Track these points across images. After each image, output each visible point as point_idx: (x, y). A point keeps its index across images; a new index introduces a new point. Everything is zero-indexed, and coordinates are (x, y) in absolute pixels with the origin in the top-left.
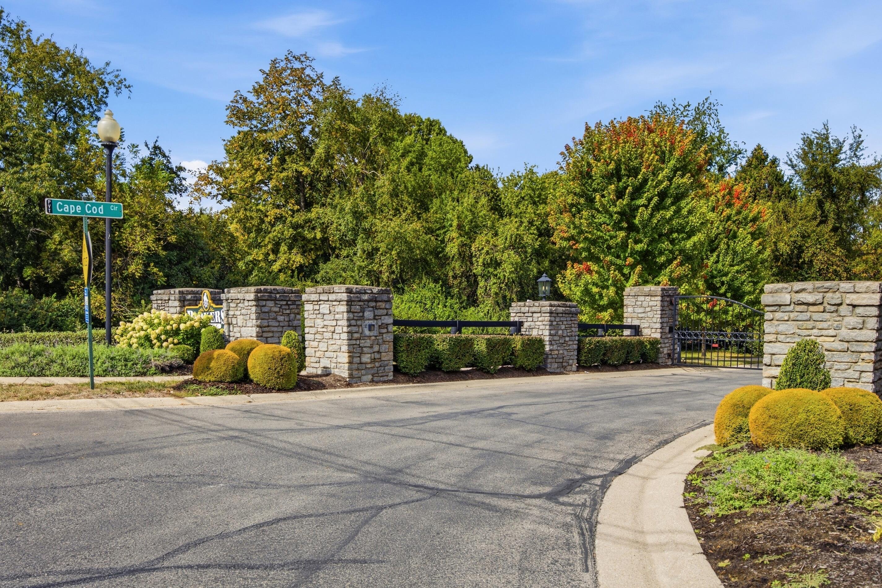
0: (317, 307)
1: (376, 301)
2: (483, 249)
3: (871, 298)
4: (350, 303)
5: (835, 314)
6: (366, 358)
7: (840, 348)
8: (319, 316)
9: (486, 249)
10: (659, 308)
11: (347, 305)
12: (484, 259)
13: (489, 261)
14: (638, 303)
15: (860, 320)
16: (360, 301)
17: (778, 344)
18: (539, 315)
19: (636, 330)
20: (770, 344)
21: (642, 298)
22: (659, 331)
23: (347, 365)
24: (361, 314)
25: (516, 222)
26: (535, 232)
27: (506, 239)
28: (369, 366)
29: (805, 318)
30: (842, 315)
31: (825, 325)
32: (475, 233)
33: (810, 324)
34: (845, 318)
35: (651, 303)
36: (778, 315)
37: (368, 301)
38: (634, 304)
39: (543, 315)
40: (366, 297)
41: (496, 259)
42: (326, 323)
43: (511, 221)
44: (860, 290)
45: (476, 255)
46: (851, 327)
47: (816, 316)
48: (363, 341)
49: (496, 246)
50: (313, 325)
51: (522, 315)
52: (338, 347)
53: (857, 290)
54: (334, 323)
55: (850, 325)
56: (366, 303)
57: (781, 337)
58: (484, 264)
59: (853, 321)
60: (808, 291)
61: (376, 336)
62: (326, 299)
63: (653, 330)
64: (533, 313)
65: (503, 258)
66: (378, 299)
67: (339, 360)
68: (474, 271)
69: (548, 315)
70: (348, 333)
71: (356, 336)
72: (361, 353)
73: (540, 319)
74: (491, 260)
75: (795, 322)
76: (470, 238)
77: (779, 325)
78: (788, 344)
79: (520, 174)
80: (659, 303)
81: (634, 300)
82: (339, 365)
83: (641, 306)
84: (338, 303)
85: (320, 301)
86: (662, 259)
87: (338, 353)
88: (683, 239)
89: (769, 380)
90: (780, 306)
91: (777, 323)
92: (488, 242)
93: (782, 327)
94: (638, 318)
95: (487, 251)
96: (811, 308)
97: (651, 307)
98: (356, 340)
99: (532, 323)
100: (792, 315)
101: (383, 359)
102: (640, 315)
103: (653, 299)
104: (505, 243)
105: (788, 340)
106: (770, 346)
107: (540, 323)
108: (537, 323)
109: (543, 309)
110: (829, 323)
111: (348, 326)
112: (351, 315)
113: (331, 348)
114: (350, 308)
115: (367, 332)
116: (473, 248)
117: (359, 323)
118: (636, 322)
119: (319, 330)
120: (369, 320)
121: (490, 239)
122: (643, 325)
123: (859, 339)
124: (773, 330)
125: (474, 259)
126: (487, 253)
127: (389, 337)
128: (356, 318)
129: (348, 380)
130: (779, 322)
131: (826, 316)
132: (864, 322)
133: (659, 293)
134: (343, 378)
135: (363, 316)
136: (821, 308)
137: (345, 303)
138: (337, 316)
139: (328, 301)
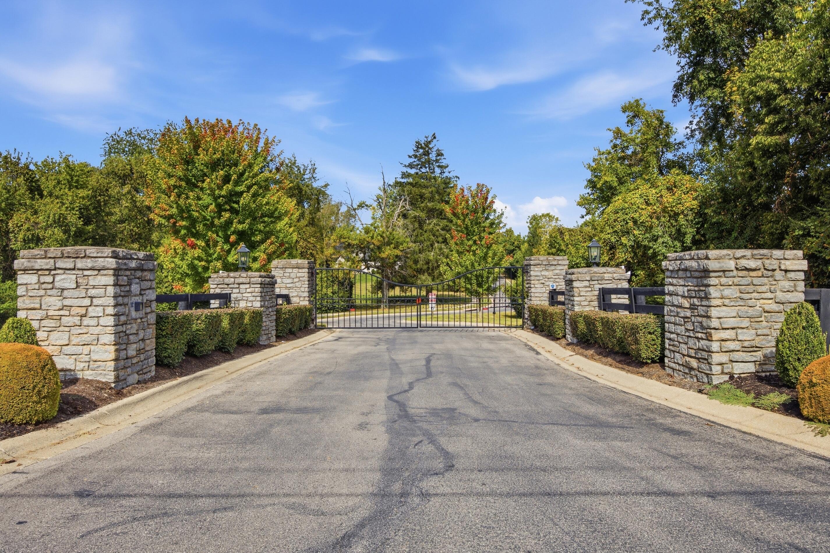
0: (49, 279)
1: (143, 270)
2: (22, 225)
3: (801, 264)
4: (117, 273)
5: (771, 279)
6: (132, 351)
7: (777, 309)
8: (54, 292)
9: (25, 227)
10: (306, 279)
11: (114, 275)
12: (25, 235)
13: (30, 237)
14: (285, 274)
15: (792, 284)
16: (126, 270)
17: (724, 308)
18: (248, 286)
19: (287, 298)
20: (718, 308)
21: (290, 270)
22: (307, 299)
23: (112, 363)
24: (127, 288)
25: (58, 203)
26: (77, 213)
27: (49, 217)
28: (135, 361)
29: (747, 283)
30: (777, 279)
31: (764, 289)
32: (12, 210)
33: (751, 288)
34: (779, 282)
35: (299, 275)
36: (723, 280)
37: (135, 270)
38: (282, 275)
39: (252, 286)
40: (133, 264)
41: (38, 235)
42: (67, 302)
43: (52, 202)
44: (789, 257)
45: (13, 231)
46: (785, 290)
47: (756, 281)
48: (129, 326)
49: (37, 224)
50: (38, 306)
51: (226, 286)
52: (95, 337)
53: (786, 257)
54: (87, 302)
55: (785, 288)
56: (133, 272)
57: (727, 302)
58: (24, 240)
59: (787, 284)
60: (747, 257)
61: (141, 319)
62: (72, 266)
63: (302, 299)
64: (239, 284)
65: (46, 235)
66: (145, 267)
67: (94, 357)
68: (12, 246)
69: (259, 286)
70: (115, 315)
71: (123, 318)
72: (127, 344)
73: (248, 290)
74: (33, 235)
75: (738, 287)
76: (7, 215)
77: (723, 290)
78: (733, 308)
79: (54, 161)
80: (306, 275)
81: (282, 272)
82: (93, 365)
83: (289, 277)
84: (96, 272)
85: (55, 269)
86: (258, 238)
87: (93, 348)
88: (272, 222)
89: (718, 343)
90: (724, 271)
91: (722, 288)
92: (27, 219)
93: (727, 292)
94: (286, 288)
95: (28, 228)
96: (752, 274)
97: (299, 277)
98: (122, 325)
99: (239, 295)
100: (736, 280)
101: (147, 349)
102: (288, 285)
103: (300, 271)
104: (48, 221)
105: (732, 304)
106: (717, 311)
107: (249, 295)
108: (244, 295)
109: (252, 279)
110: (767, 287)
111: (115, 306)
112: (118, 290)
113: (75, 340)
114: (117, 279)
115: (134, 314)
116: (10, 225)
117: (126, 300)
118: (284, 292)
119: (51, 313)
120: (135, 296)
121: (29, 216)
122: (292, 294)
123: (792, 301)
124: (718, 295)
125: (11, 235)
126: (28, 230)
127: (152, 319)
128: (122, 294)
129: (113, 385)
130: (724, 287)
131: (765, 280)
132: (795, 285)
133: (307, 266)
134: (106, 383)
135: (129, 291)
136: (759, 273)
137: (111, 272)
138: (92, 292)
139: (74, 269)
